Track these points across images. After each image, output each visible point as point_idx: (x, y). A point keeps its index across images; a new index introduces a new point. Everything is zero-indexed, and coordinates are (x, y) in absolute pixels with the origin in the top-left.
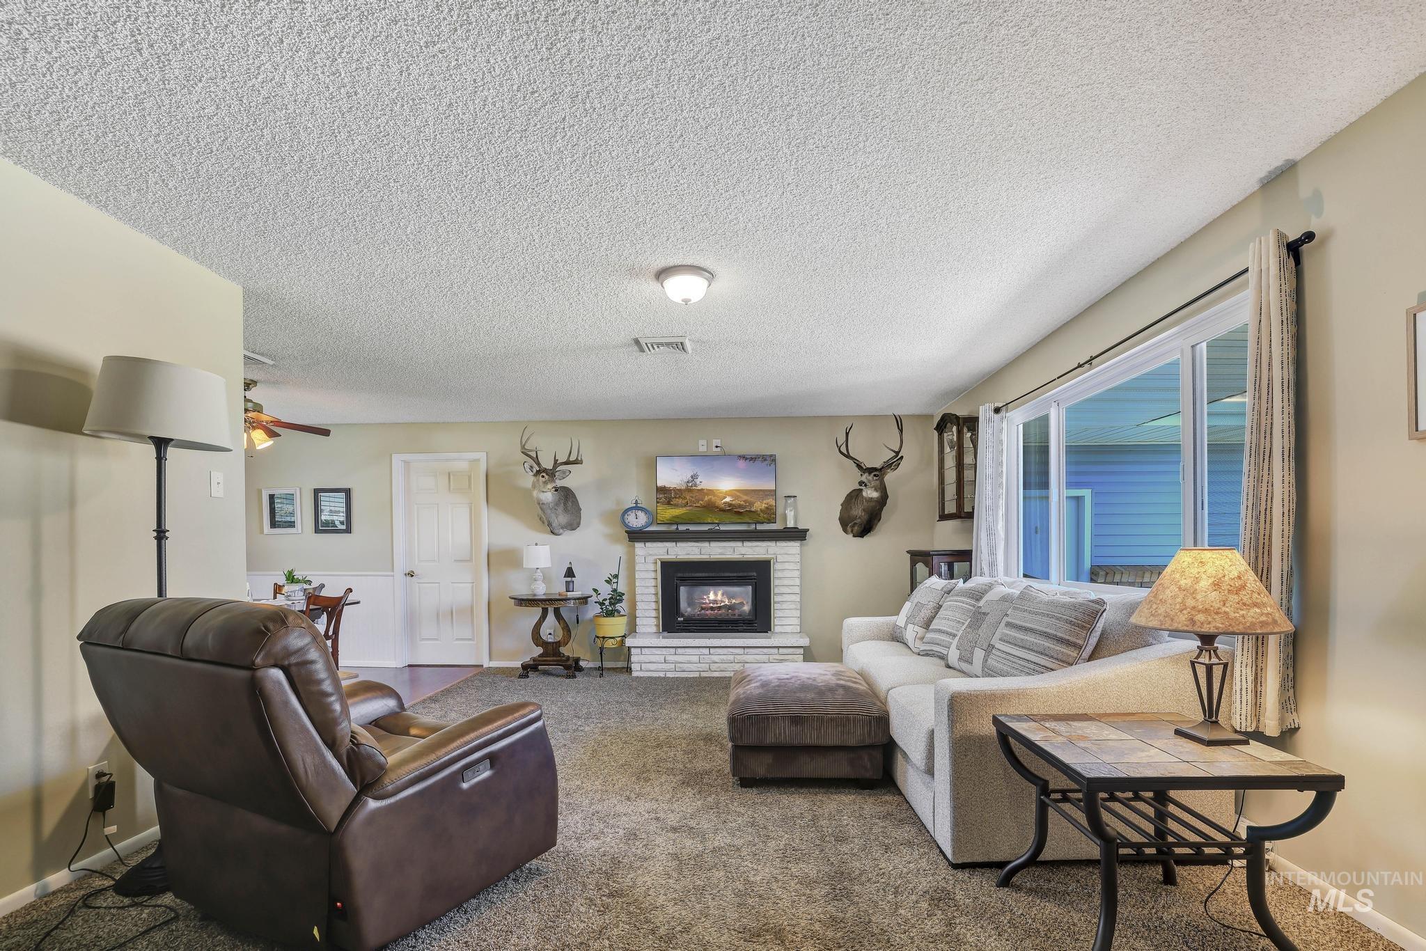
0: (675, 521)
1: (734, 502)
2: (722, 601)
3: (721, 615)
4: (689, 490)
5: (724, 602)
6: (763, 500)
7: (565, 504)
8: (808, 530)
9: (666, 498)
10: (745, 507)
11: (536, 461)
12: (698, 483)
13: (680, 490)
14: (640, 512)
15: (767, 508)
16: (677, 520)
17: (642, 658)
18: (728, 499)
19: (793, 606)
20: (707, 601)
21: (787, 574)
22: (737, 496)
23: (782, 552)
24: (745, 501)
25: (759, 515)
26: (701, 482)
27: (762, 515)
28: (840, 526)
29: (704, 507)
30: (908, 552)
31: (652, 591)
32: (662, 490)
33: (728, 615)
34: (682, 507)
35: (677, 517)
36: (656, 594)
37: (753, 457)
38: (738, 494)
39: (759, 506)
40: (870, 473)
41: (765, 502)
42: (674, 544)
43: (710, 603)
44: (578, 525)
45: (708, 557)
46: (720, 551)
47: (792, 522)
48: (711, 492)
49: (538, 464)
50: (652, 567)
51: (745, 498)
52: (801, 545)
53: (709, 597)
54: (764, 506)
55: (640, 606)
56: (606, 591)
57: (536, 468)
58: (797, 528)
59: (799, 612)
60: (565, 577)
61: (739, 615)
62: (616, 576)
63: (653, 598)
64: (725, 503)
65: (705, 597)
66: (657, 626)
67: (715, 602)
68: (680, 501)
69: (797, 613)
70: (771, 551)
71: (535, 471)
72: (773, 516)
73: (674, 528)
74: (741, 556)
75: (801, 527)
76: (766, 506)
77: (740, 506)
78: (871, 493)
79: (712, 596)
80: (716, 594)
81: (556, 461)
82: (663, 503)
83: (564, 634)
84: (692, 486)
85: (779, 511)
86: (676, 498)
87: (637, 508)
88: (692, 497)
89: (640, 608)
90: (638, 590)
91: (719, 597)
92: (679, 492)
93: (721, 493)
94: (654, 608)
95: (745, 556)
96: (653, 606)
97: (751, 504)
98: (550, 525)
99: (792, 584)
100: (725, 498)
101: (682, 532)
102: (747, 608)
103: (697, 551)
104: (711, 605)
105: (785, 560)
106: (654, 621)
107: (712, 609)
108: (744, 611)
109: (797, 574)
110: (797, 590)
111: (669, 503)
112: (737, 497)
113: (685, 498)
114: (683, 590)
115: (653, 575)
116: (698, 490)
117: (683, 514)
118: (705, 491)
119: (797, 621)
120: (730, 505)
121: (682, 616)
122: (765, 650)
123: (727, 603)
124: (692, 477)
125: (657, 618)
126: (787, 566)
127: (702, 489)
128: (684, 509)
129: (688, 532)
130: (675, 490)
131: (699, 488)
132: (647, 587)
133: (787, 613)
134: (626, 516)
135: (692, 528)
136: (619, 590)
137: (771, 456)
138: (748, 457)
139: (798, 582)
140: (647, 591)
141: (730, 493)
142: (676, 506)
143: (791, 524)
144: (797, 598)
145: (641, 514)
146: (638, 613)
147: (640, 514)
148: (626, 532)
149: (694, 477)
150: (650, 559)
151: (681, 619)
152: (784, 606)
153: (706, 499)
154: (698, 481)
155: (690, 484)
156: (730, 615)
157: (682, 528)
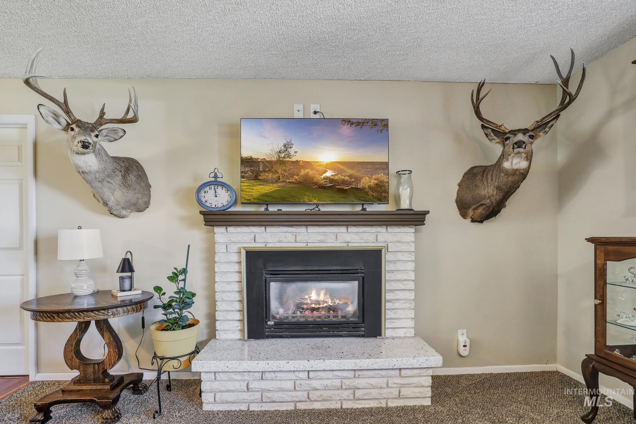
0: (264, 200)
1: (336, 177)
2: (325, 302)
3: (319, 317)
4: (281, 162)
5: (326, 302)
6: (372, 175)
7: (124, 177)
8: (428, 212)
9: (252, 172)
10: (350, 184)
11: (64, 107)
12: (292, 153)
13: (270, 162)
14: (220, 188)
15: (377, 185)
16: (266, 199)
17: (216, 385)
18: (329, 174)
19: (407, 305)
20: (309, 301)
21: (399, 266)
22: (342, 170)
23: (395, 239)
24: (350, 176)
25: (366, 193)
26: (296, 152)
27: (370, 193)
28: (457, 209)
29: (299, 183)
30: (590, 240)
31: (236, 287)
32: (247, 162)
33: (329, 317)
34: (273, 183)
35: (266, 195)
36: (240, 292)
37: (361, 121)
38: (342, 167)
39: (367, 181)
40: (524, 134)
41: (374, 177)
42: (263, 228)
43: (311, 304)
44: (147, 205)
45: (304, 245)
46: (319, 238)
47: (408, 202)
48: (308, 164)
49: (68, 112)
50: (235, 258)
51: (350, 172)
52: (416, 231)
53: (310, 297)
54: (373, 182)
55: (220, 306)
56: (170, 289)
57: (64, 119)
58: (411, 210)
59: (413, 312)
60: (117, 272)
61: (343, 317)
62: (184, 271)
63: (237, 297)
64: (326, 178)
65: (306, 297)
66: (242, 331)
67: (318, 302)
68: (270, 175)
69: (412, 314)
70: (381, 238)
71: (64, 123)
72: (383, 194)
73: (262, 209)
74: (345, 245)
75: (417, 208)
76: (376, 182)
77: (344, 182)
78: (519, 163)
79: (314, 296)
80: (318, 294)
81: (102, 113)
82: (249, 178)
83: (109, 351)
84: (284, 157)
85: (392, 191)
86: (265, 171)
87: (216, 183)
88: (285, 171)
89: (221, 308)
90: (218, 287)
91: (322, 297)
92: (268, 165)
93: (320, 165)
94: (238, 309)
95: (350, 245)
96: (237, 306)
97: (358, 180)
98: (105, 204)
99: (406, 278)
100: (325, 172)
101: (273, 214)
102: (352, 308)
103: (291, 238)
104: (313, 306)
105: (397, 250)
106: (238, 325)
107: (313, 310)
108: (349, 311)
109: (411, 266)
110: (412, 286)
111: (256, 178)
112: (340, 172)
113: (276, 172)
114: (274, 287)
115: (236, 267)
116: (293, 162)
117: (274, 192)
118: (301, 163)
119: (411, 324)
120: (331, 180)
121: (274, 318)
122: (383, 373)
123: (330, 303)
124: (285, 146)
125: (242, 321)
126: (400, 256)
127: (297, 162)
128: (275, 185)
129: (279, 213)
130: (264, 162)
131: (294, 159)
132: (229, 283)
133: (400, 314)
134: (202, 194)
135: (285, 209)
136: (188, 289)
137: (383, 120)
138: (354, 121)
139: (412, 276)
140: (228, 288)
141: (332, 166)
142: (266, 181)
143: (405, 204)
144: (412, 296)
145: (222, 192)
146: (219, 316)
147: (220, 190)
148: (201, 212)
149: (287, 146)
150: (234, 248)
151: (271, 323)
152: (397, 305)
153: (303, 172)
154: (292, 151)
155: (283, 155)
156: (331, 317)
157: (273, 209)
